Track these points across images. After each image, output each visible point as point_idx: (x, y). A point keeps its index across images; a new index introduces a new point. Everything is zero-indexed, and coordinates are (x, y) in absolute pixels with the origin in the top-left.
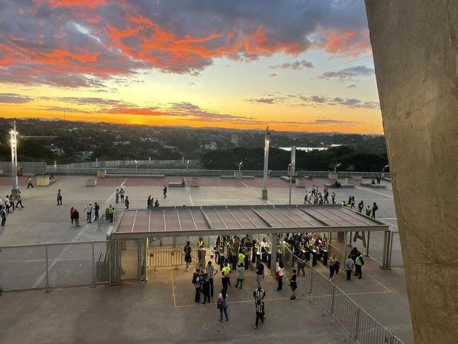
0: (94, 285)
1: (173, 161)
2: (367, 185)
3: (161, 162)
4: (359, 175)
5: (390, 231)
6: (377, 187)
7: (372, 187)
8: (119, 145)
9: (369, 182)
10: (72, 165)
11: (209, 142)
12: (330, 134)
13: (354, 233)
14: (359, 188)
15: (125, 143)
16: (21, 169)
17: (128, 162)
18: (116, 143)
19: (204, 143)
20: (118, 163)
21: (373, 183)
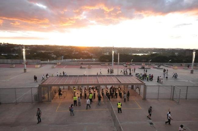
0: (32, 103)
1: (90, 59)
2: (156, 68)
3: (85, 60)
4: (154, 64)
5: (145, 85)
6: (159, 69)
7: (157, 68)
8: (74, 54)
9: (157, 66)
10: (54, 61)
11: (106, 53)
12: (152, 48)
13: (136, 86)
14: (152, 69)
15: (77, 53)
16: (27, 62)
17: (74, 60)
18: (73, 53)
19: (104, 53)
20: (70, 60)
21: (158, 67)
